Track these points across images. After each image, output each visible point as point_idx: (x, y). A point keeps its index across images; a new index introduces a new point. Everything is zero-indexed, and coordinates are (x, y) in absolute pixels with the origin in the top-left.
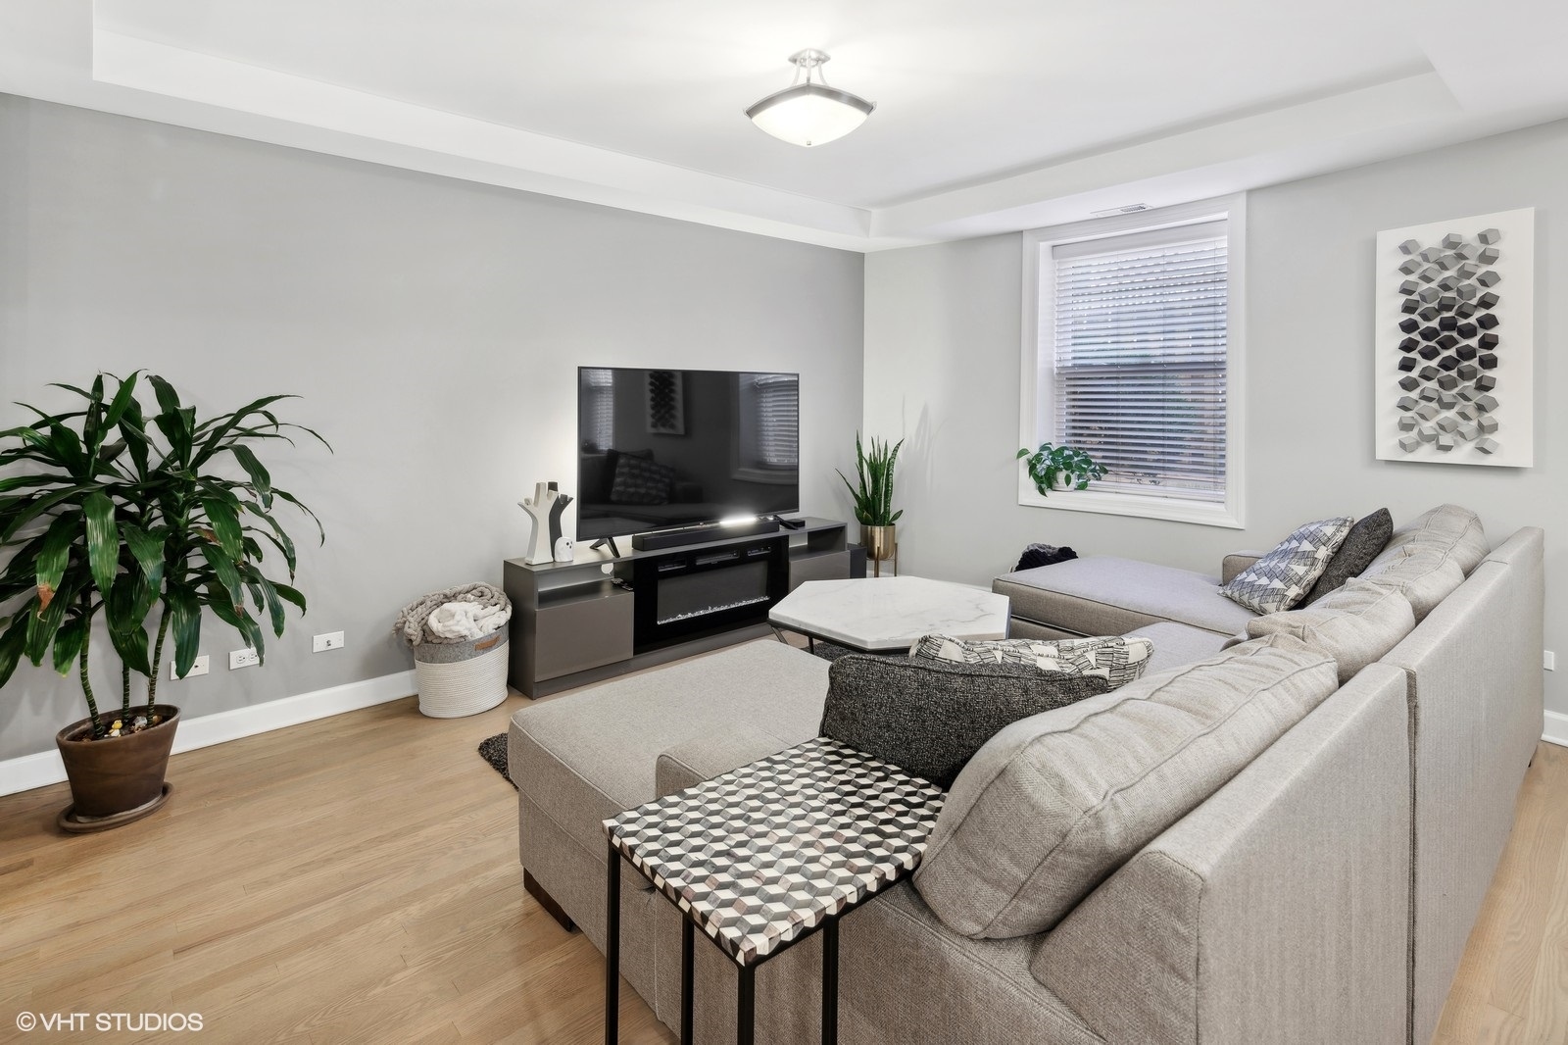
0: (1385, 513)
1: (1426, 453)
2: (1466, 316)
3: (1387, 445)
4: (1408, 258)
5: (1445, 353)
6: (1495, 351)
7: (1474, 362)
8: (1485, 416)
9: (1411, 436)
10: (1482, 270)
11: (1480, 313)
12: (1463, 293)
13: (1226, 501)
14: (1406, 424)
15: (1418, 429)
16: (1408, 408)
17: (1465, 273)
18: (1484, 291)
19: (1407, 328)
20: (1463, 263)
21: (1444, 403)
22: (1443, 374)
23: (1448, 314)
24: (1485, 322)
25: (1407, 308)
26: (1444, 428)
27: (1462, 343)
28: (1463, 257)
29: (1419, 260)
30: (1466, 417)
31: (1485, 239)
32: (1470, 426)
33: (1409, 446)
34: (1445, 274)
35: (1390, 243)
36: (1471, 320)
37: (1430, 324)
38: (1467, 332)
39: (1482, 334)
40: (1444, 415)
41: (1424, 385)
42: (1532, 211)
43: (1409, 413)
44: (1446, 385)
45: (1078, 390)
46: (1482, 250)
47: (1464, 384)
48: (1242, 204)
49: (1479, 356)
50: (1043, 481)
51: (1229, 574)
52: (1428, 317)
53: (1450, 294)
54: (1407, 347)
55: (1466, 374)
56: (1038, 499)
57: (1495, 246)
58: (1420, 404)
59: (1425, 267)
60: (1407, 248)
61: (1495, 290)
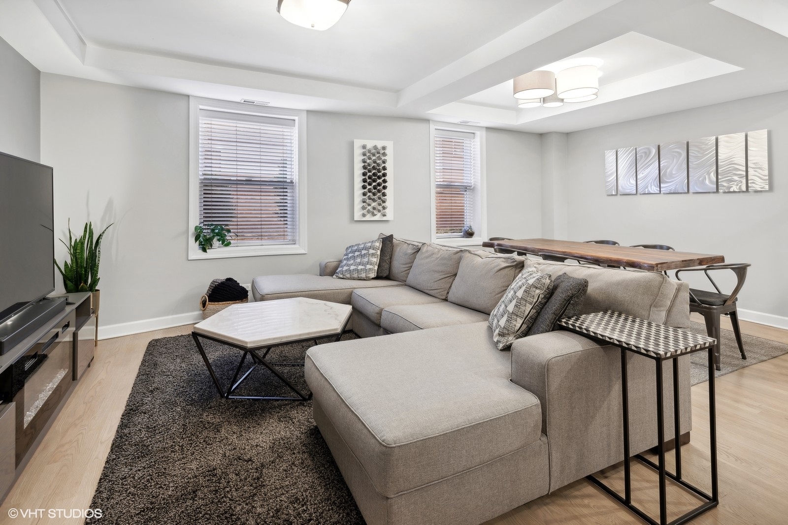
0: (392, 236)
1: (369, 217)
2: (379, 172)
3: (358, 216)
4: (364, 150)
5: (374, 184)
6: (386, 184)
7: (381, 187)
8: (384, 204)
9: (365, 211)
10: (383, 158)
11: (383, 172)
12: (378, 165)
13: (297, 242)
14: (363, 208)
15: (367, 209)
16: (364, 202)
17: (379, 158)
18: (383, 165)
19: (364, 174)
20: (378, 155)
21: (374, 200)
22: (374, 191)
23: (374, 171)
24: (384, 175)
25: (364, 167)
26: (374, 208)
27: (379, 181)
28: (378, 153)
29: (367, 152)
30: (380, 205)
31: (384, 148)
32: (380, 208)
33: (364, 215)
34: (374, 158)
35: (358, 143)
36: (381, 174)
37: (370, 174)
38: (379, 178)
39: (383, 178)
40: (374, 204)
41: (369, 194)
42: (392, 142)
43: (364, 204)
44: (374, 194)
45: (213, 192)
46: (383, 152)
47: (379, 194)
48: (304, 115)
49: (382, 185)
50: (205, 244)
51: (328, 270)
52: (370, 171)
53: (375, 165)
54: (365, 181)
55: (379, 191)
56: (201, 255)
57: (386, 151)
58: (368, 201)
59: (369, 154)
60: (364, 147)
61: (386, 165)
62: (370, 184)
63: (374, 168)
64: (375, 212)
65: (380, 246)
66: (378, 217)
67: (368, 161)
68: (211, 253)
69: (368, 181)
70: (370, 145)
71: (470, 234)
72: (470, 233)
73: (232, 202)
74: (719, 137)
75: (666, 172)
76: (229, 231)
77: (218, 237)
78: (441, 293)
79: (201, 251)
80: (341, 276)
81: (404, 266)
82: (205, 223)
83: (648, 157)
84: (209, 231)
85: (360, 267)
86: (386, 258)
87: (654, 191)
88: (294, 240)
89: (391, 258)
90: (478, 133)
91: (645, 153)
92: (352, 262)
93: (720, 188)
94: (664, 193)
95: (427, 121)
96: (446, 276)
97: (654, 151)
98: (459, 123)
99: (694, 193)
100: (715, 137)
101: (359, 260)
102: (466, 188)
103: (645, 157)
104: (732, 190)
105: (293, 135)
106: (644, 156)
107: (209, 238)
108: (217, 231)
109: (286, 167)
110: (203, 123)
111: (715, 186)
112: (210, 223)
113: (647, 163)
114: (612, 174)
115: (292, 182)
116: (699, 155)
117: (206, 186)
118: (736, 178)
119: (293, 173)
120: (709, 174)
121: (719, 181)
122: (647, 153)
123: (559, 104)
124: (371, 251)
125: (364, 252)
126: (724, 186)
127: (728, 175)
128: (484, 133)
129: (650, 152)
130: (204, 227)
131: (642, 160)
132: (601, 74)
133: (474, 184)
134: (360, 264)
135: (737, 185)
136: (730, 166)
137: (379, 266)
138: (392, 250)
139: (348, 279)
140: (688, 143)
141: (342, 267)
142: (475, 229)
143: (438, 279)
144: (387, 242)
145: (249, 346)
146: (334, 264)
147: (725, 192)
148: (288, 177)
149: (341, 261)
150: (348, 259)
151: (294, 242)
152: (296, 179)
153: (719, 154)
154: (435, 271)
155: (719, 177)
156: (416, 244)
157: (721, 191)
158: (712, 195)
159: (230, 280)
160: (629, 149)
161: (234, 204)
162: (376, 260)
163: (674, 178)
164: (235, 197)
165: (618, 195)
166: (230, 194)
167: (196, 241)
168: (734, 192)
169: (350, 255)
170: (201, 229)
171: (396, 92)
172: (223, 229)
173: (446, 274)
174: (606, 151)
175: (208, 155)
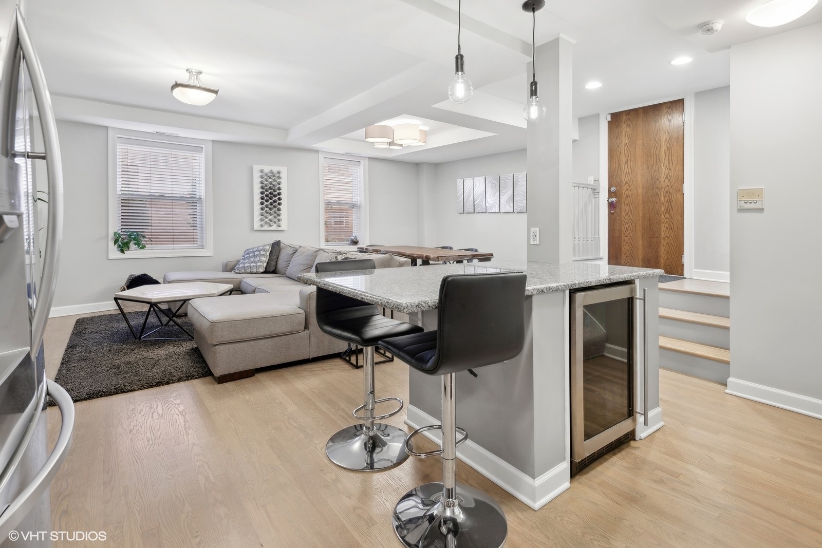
0: (280, 241)
1: (266, 227)
2: (275, 191)
3: (257, 226)
4: (262, 174)
5: (270, 201)
6: (281, 201)
7: (277, 204)
8: (279, 218)
9: (263, 223)
10: (278, 180)
11: (278, 191)
12: (274, 186)
13: (205, 247)
14: (261, 220)
15: (265, 221)
16: (262, 215)
17: (275, 180)
18: (278, 186)
19: (262, 193)
20: (274, 178)
21: (270, 214)
22: (270, 206)
23: (271, 191)
24: (279, 194)
25: (262, 188)
26: (271, 220)
27: (274, 199)
28: (274, 176)
29: (264, 175)
30: (275, 217)
31: (279, 173)
32: (276, 220)
33: (262, 226)
34: (270, 180)
35: (257, 168)
36: (276, 193)
37: (267, 193)
38: (275, 196)
39: (278, 197)
40: (270, 217)
41: (266, 209)
42: (286, 168)
43: (262, 217)
44: (271, 209)
45: (130, 205)
46: (278, 175)
47: (274, 209)
48: (210, 144)
49: (278, 202)
50: (123, 247)
51: (229, 268)
52: (267, 191)
53: (271, 186)
54: (262, 198)
55: (275, 207)
56: (120, 255)
57: (280, 175)
58: (265, 214)
59: (266, 177)
60: (262, 171)
61: (281, 186)
62: (267, 201)
63: (270, 188)
64: (271, 223)
65: (269, 248)
66: (274, 227)
67: (265, 183)
68: (128, 254)
69: (266, 198)
70: (267, 169)
72: (355, 241)
73: (148, 214)
74: (514, 174)
76: (144, 237)
77: (135, 242)
79: (119, 252)
80: (238, 271)
81: (286, 263)
82: (123, 230)
84: (126, 236)
85: (252, 264)
86: (273, 258)
88: (202, 246)
89: (278, 258)
90: (362, 162)
92: (247, 261)
94: (488, 212)
95: (317, 151)
96: (308, 267)
99: (503, 212)
101: (252, 259)
102: (354, 206)
104: (520, 211)
105: (201, 159)
107: (127, 242)
108: (133, 236)
109: (196, 186)
110: (120, 147)
111: (512, 209)
112: (127, 230)
114: (461, 197)
115: (200, 198)
116: (506, 186)
117: (123, 200)
119: (201, 192)
121: (514, 204)
123: (399, 147)
124: (262, 253)
125: (256, 253)
126: (516, 209)
128: (367, 161)
130: (122, 233)
133: (360, 203)
134: (253, 262)
137: (268, 263)
138: (279, 252)
139: (243, 273)
141: (239, 265)
142: (359, 239)
143: (303, 269)
144: (276, 246)
145: (153, 301)
146: (234, 263)
148: (197, 194)
149: (239, 261)
150: (244, 259)
151: (202, 247)
152: (203, 195)
154: (302, 264)
155: (515, 202)
156: (296, 247)
157: (515, 212)
159: (145, 275)
160: (470, 179)
161: (150, 215)
162: (265, 259)
164: (150, 209)
165: (464, 213)
166: (145, 207)
167: (115, 244)
169: (246, 256)
170: (120, 235)
171: (286, 130)
172: (138, 235)
174: (458, 180)
175: (124, 168)
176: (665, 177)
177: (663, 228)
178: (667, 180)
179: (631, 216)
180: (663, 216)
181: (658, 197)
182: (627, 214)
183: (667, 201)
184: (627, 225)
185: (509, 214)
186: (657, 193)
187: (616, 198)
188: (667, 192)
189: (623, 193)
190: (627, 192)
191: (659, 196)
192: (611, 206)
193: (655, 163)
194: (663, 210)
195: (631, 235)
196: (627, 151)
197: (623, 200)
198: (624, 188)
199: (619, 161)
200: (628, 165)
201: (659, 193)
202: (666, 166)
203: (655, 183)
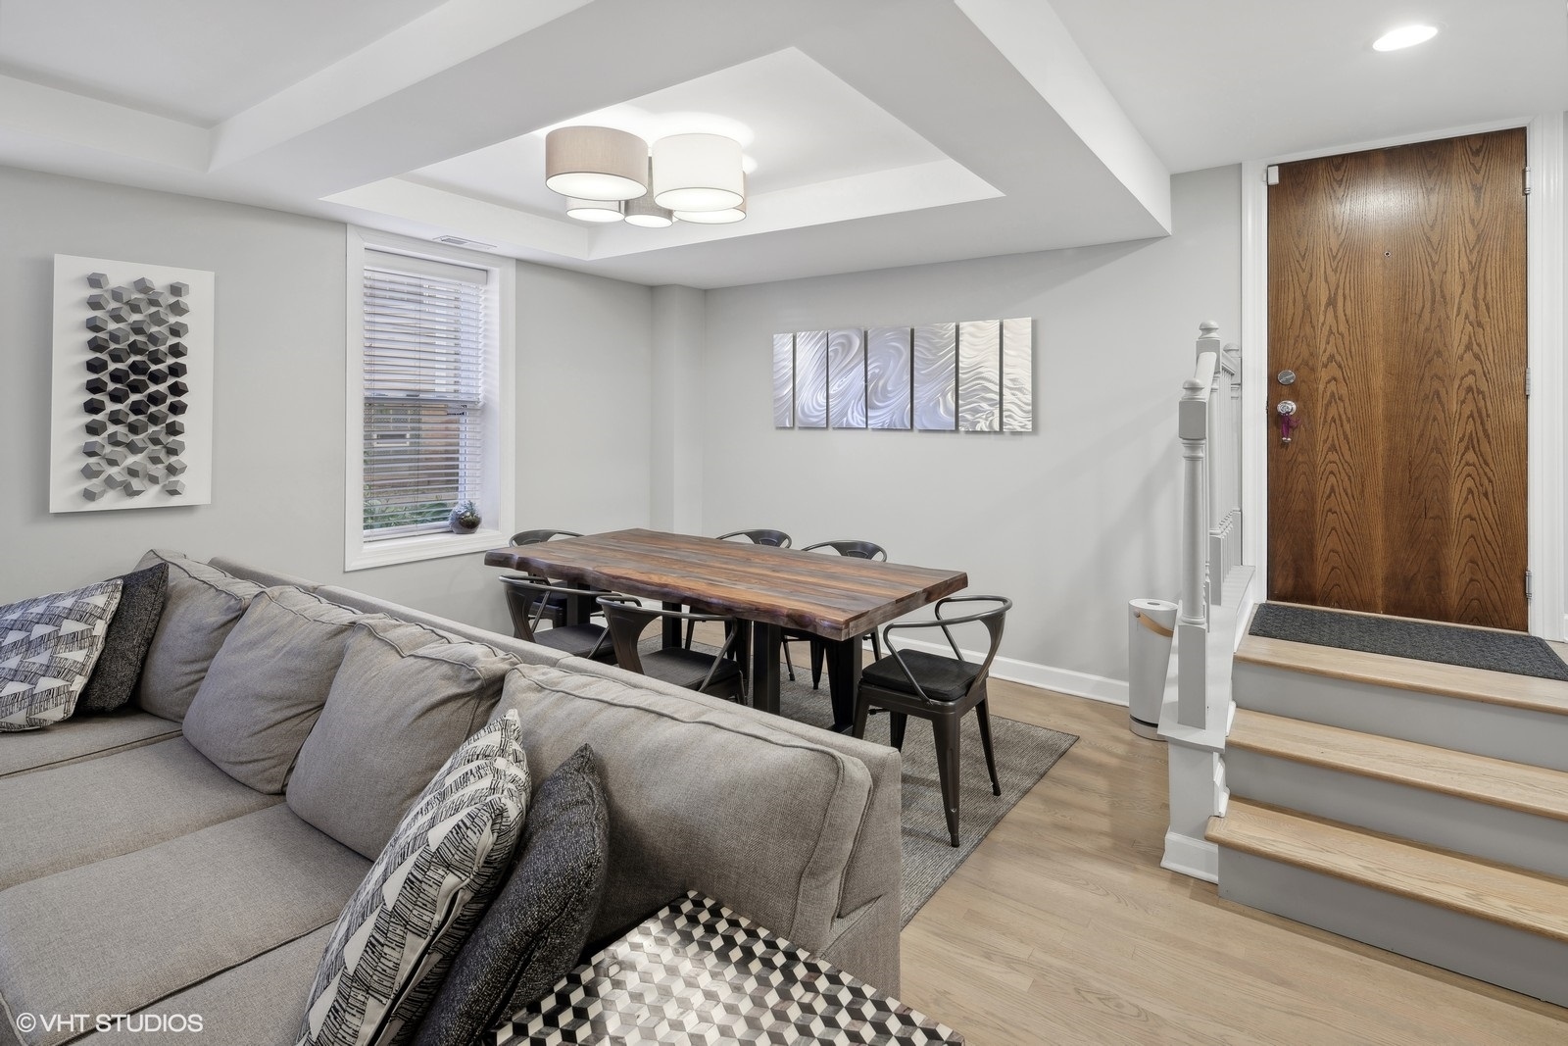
1: (111, 501)
2: (157, 361)
3: (63, 498)
4: (95, 292)
5: (134, 397)
6: (183, 399)
7: (163, 407)
8: (173, 459)
9: (95, 484)
10: (173, 320)
11: (171, 361)
12: (153, 339)
14: (89, 473)
15: (103, 476)
16: (91, 454)
17: (156, 319)
18: (173, 341)
19: (94, 366)
20: (153, 309)
21: (133, 448)
22: (132, 418)
23: (138, 358)
24: (177, 371)
25: (95, 345)
26: (132, 473)
27: (153, 388)
28: (153, 303)
29: (108, 296)
30: (155, 460)
31: (176, 290)
32: (158, 470)
33: (90, 496)
34: (136, 317)
35: (71, 270)
36: (162, 366)
37: (119, 366)
38: (156, 378)
39: (171, 381)
40: (132, 460)
41: (112, 428)
42: (211, 275)
43: (93, 460)
44: (133, 429)
46: (172, 300)
47: (152, 429)
49: (168, 402)
52: (116, 358)
53: (140, 338)
54: (94, 387)
55: (154, 419)
57: (183, 300)
58: (108, 449)
59: (113, 305)
60: (95, 281)
61: (184, 341)
62: (116, 398)
63: (134, 348)
64: (136, 484)
65: (108, 603)
66: (150, 496)
67: (112, 326)
69: (111, 386)
70: (120, 275)
71: (468, 524)
72: (468, 522)
74: (962, 325)
75: (876, 385)
78: (267, 774)
81: (188, 669)
83: (848, 352)
86: (128, 645)
87: (858, 424)
89: (150, 643)
90: (496, 272)
91: (842, 344)
93: (961, 423)
94: (873, 429)
95: (339, 224)
96: (294, 711)
97: (857, 343)
98: (439, 241)
99: (920, 431)
100: (954, 324)
101: (12, 662)
102: (462, 408)
103: (843, 351)
104: (978, 428)
106: (840, 351)
111: (954, 420)
113: (846, 365)
114: (785, 383)
116: (931, 357)
118: (985, 405)
120: (944, 396)
121: (960, 409)
122: (847, 346)
123: (660, 222)
124: (70, 626)
125: (38, 630)
126: (967, 420)
127: (973, 399)
128: (511, 271)
129: (850, 343)
131: (837, 361)
132: (749, 165)
133: (485, 398)
134: (13, 676)
135: (986, 419)
136: (975, 382)
137: (93, 676)
138: (160, 614)
140: (912, 331)
142: (482, 510)
143: (266, 725)
144: (145, 587)
147: (967, 432)
153: (960, 358)
154: (259, 697)
155: (960, 402)
157: (963, 429)
158: (947, 436)
160: (815, 336)
162: (84, 656)
163: (890, 399)
165: (796, 428)
168: (982, 432)
173: (293, 706)
174: (775, 336)
176: (1463, 347)
177: (1457, 493)
178: (1468, 356)
179: (1348, 457)
180: (1455, 459)
181: (1440, 402)
182: (1333, 448)
183: (1471, 416)
184: (1332, 479)
185: (942, 435)
186: (1437, 393)
187: (1296, 401)
188: (1470, 389)
189: (1321, 387)
190: (1332, 386)
191: (1444, 400)
192: (1278, 423)
193: (1428, 305)
194: (1455, 439)
195: (1348, 508)
196: (1335, 271)
197: (1320, 409)
198: (1324, 375)
199: (1305, 297)
200: (1335, 312)
201: (1443, 392)
202: (1467, 317)
203: (1429, 362)
